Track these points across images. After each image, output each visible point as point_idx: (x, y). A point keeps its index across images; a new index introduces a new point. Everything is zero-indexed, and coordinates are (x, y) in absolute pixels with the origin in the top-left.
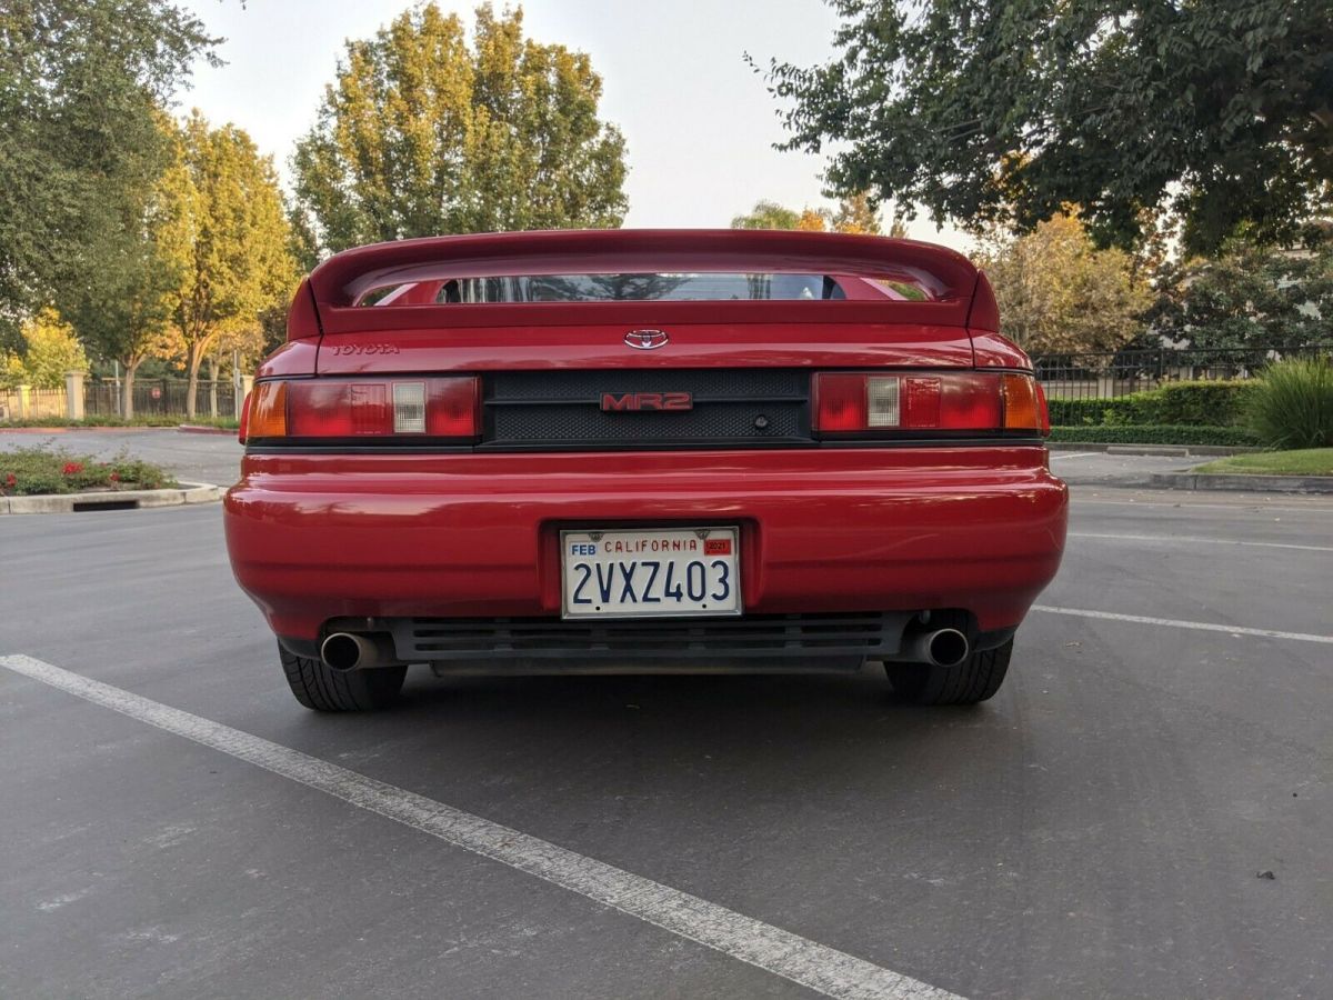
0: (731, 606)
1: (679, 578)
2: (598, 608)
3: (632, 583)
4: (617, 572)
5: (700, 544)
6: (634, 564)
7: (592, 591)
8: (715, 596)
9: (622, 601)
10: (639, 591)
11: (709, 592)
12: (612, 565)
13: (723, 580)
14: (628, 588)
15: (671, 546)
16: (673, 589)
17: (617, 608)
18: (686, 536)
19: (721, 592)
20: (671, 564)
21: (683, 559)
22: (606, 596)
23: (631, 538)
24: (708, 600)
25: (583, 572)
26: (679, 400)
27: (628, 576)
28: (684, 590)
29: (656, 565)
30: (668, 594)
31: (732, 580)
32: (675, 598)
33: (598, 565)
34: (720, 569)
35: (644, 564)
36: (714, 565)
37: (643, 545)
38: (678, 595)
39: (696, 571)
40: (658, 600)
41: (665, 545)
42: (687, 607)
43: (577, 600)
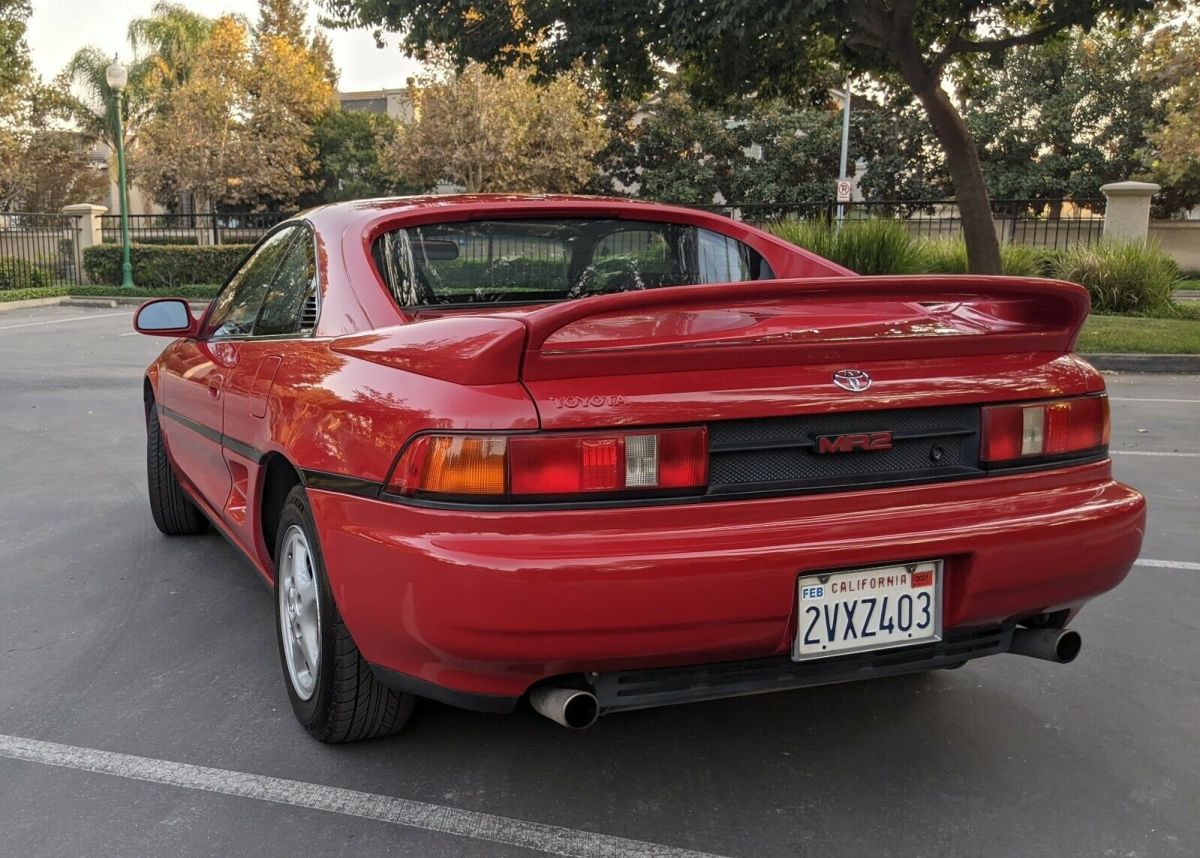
0: (932, 633)
1: (892, 612)
2: (824, 647)
3: (853, 620)
4: (842, 611)
5: (909, 577)
6: (855, 602)
7: (820, 631)
8: (919, 625)
9: (845, 638)
10: (859, 626)
11: (915, 623)
12: (837, 605)
13: (925, 610)
14: (850, 626)
15: (886, 582)
16: (886, 623)
17: (842, 645)
18: (898, 572)
19: (923, 621)
20: (886, 599)
21: (894, 592)
22: (831, 635)
23: (853, 578)
24: (914, 629)
25: (813, 613)
26: (882, 438)
27: (850, 614)
28: (895, 622)
29: (873, 601)
30: (882, 627)
31: (933, 609)
32: (887, 631)
33: (826, 607)
34: (924, 598)
35: (864, 601)
36: (919, 596)
37: (864, 584)
38: (890, 627)
39: (906, 602)
40: (873, 634)
41: (881, 581)
42: (897, 638)
43: (807, 642)
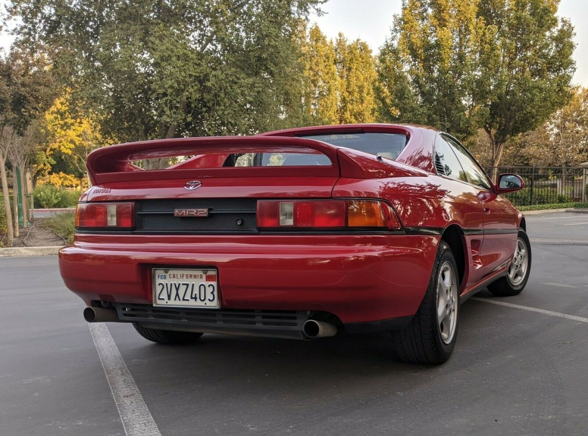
0: (215, 304)
1: (196, 291)
2: (167, 302)
3: (179, 292)
4: (173, 286)
5: (204, 276)
6: (179, 284)
7: (164, 295)
8: (209, 300)
9: (175, 300)
10: (181, 295)
11: (207, 298)
12: (171, 284)
13: (212, 293)
14: (177, 295)
15: (193, 277)
16: (193, 296)
17: (174, 303)
18: (199, 272)
19: (211, 299)
20: (193, 285)
21: (197, 282)
22: (169, 299)
23: (179, 272)
24: (207, 301)
25: (161, 286)
26: (203, 212)
27: (177, 289)
28: (198, 297)
29: (187, 285)
30: (192, 298)
31: (216, 293)
32: (194, 300)
33: (167, 284)
34: (211, 287)
35: (183, 284)
36: (209, 286)
37: (183, 276)
38: (195, 298)
39: (202, 288)
40: (188, 300)
41: (191, 276)
42: (198, 304)
43: (159, 299)
